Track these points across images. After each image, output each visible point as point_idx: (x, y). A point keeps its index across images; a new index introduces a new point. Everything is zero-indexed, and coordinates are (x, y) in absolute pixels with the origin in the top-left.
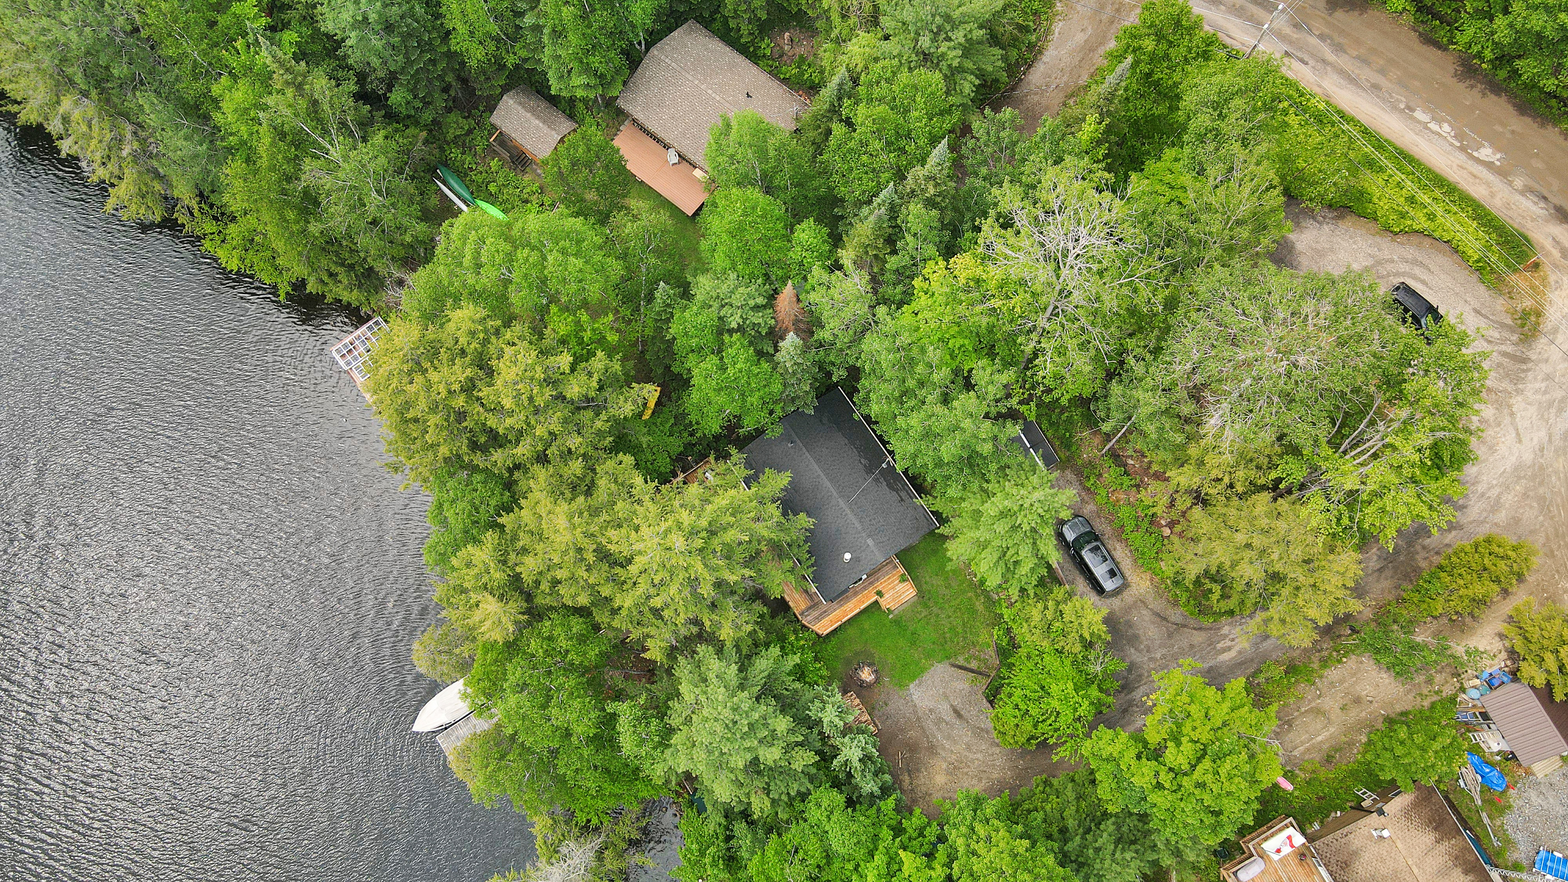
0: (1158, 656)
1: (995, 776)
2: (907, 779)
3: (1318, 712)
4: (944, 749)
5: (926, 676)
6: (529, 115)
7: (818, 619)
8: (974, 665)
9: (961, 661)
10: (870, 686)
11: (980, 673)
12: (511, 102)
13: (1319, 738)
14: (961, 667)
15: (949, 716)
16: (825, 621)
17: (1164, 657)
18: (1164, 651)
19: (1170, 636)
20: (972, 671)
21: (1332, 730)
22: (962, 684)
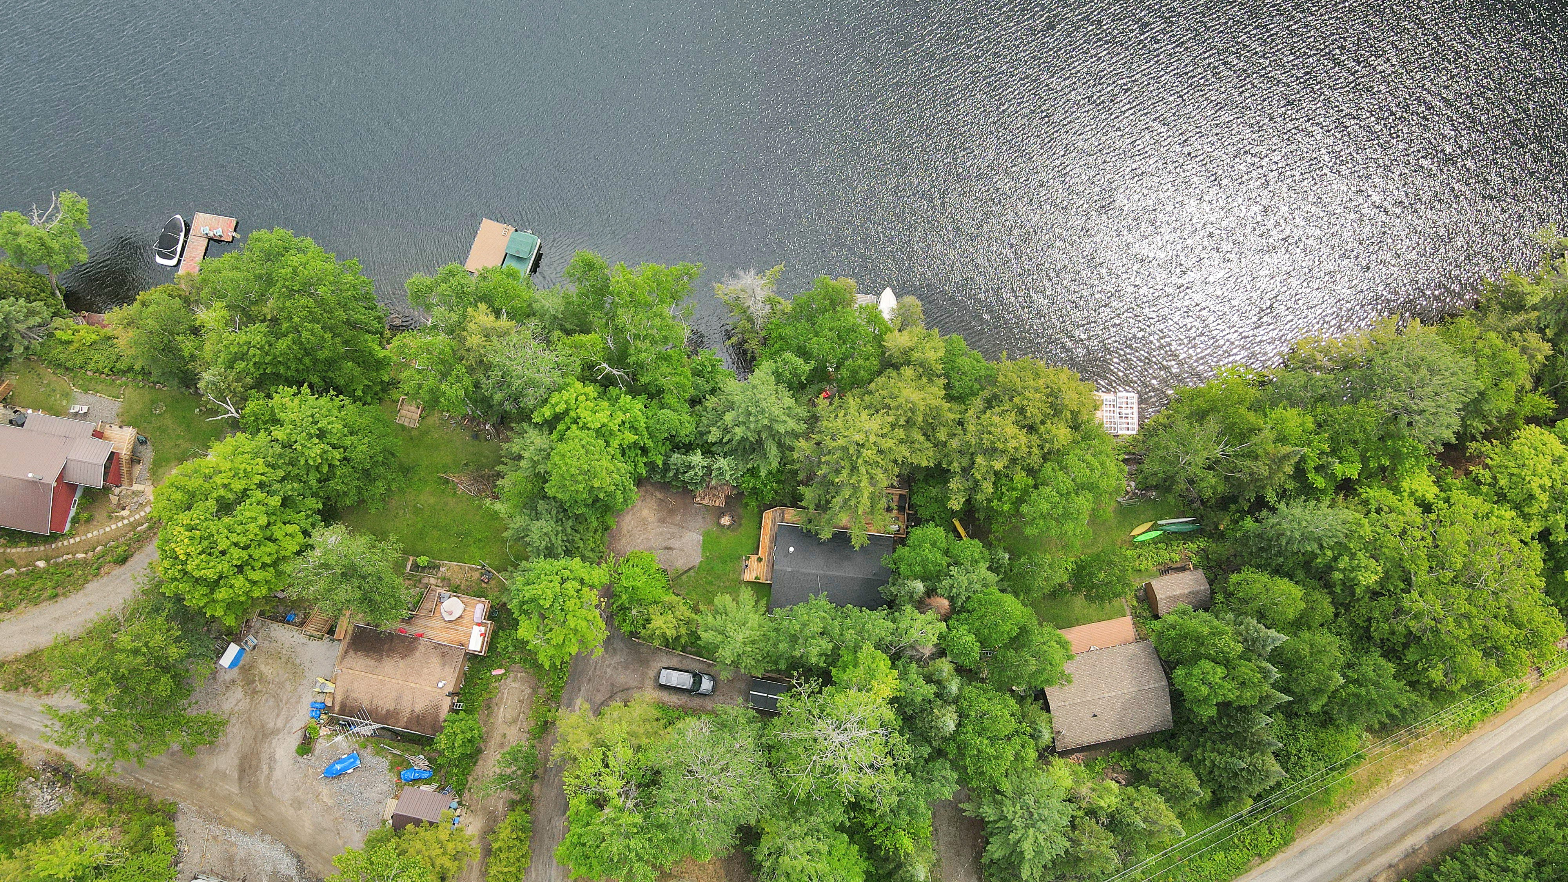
0: (608, 670)
1: (624, 540)
2: (660, 496)
3: (515, 721)
4: (658, 527)
5: (700, 550)
6: (1186, 591)
7: (774, 519)
8: (684, 577)
9: (692, 573)
10: (720, 517)
11: (678, 577)
12: (1202, 588)
13: (502, 710)
14: (690, 569)
15: (670, 543)
16: (769, 521)
17: (606, 672)
18: (608, 675)
19: (612, 684)
20: (682, 574)
21: (500, 720)
22: (681, 563)
